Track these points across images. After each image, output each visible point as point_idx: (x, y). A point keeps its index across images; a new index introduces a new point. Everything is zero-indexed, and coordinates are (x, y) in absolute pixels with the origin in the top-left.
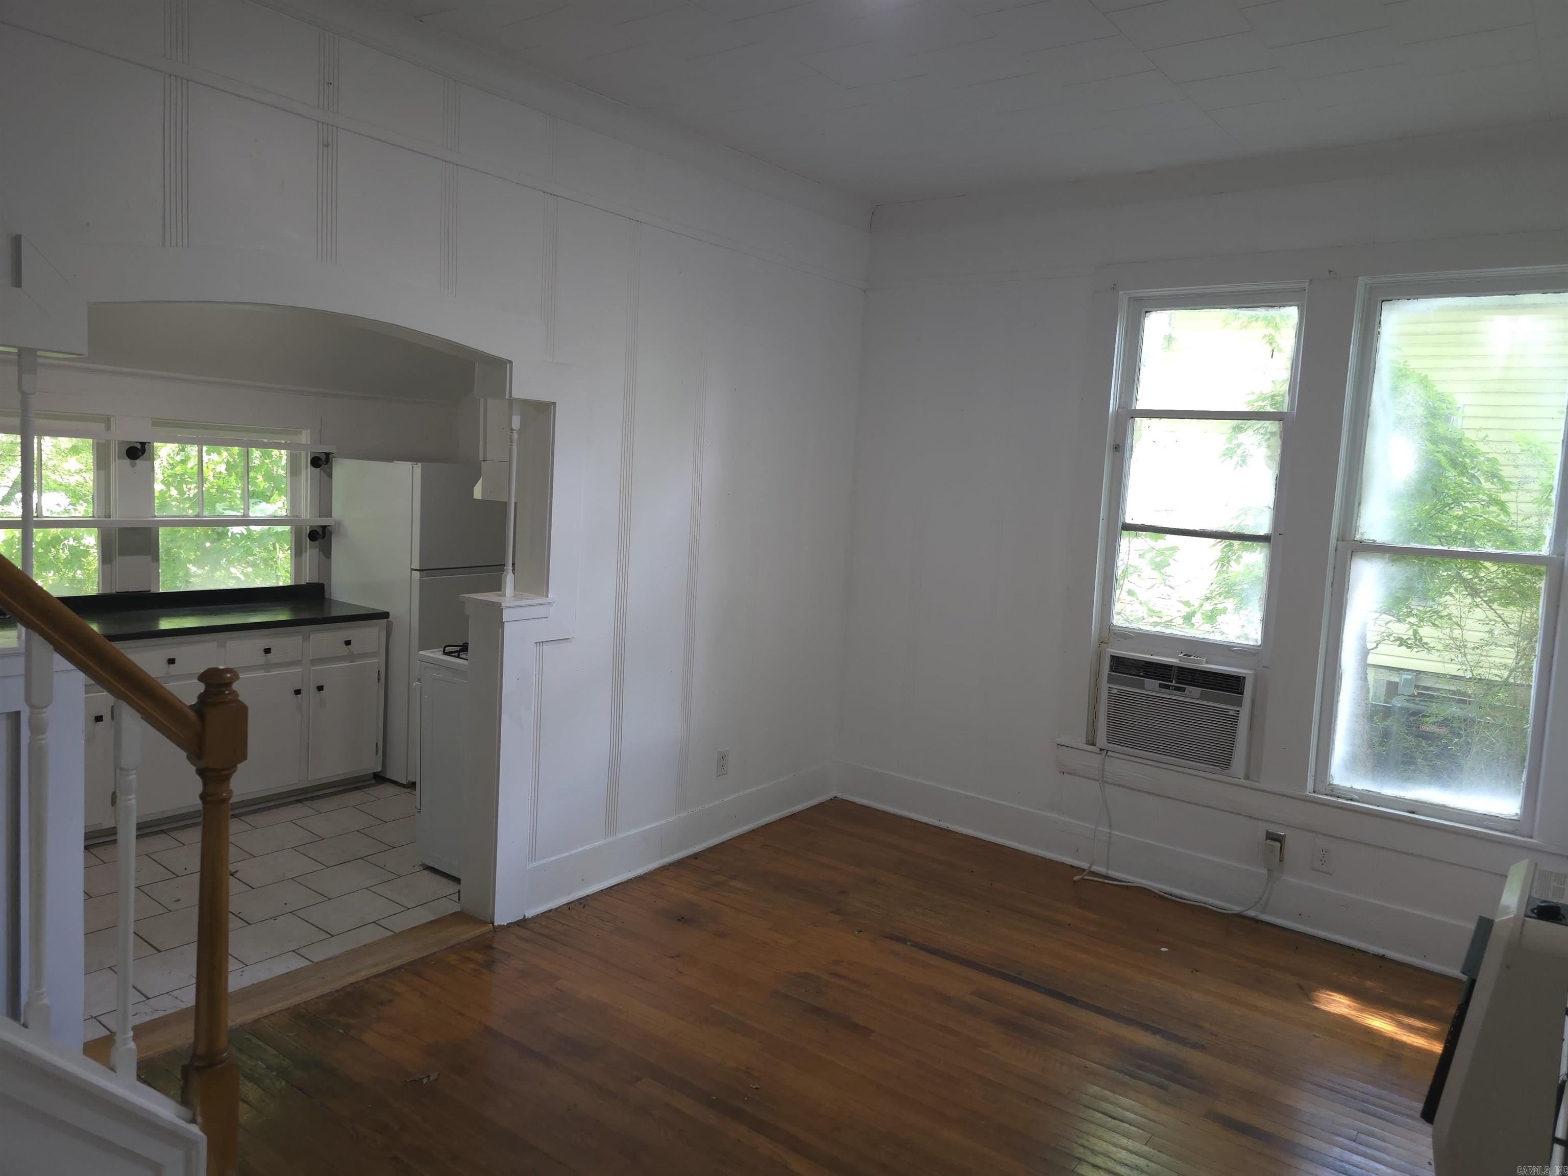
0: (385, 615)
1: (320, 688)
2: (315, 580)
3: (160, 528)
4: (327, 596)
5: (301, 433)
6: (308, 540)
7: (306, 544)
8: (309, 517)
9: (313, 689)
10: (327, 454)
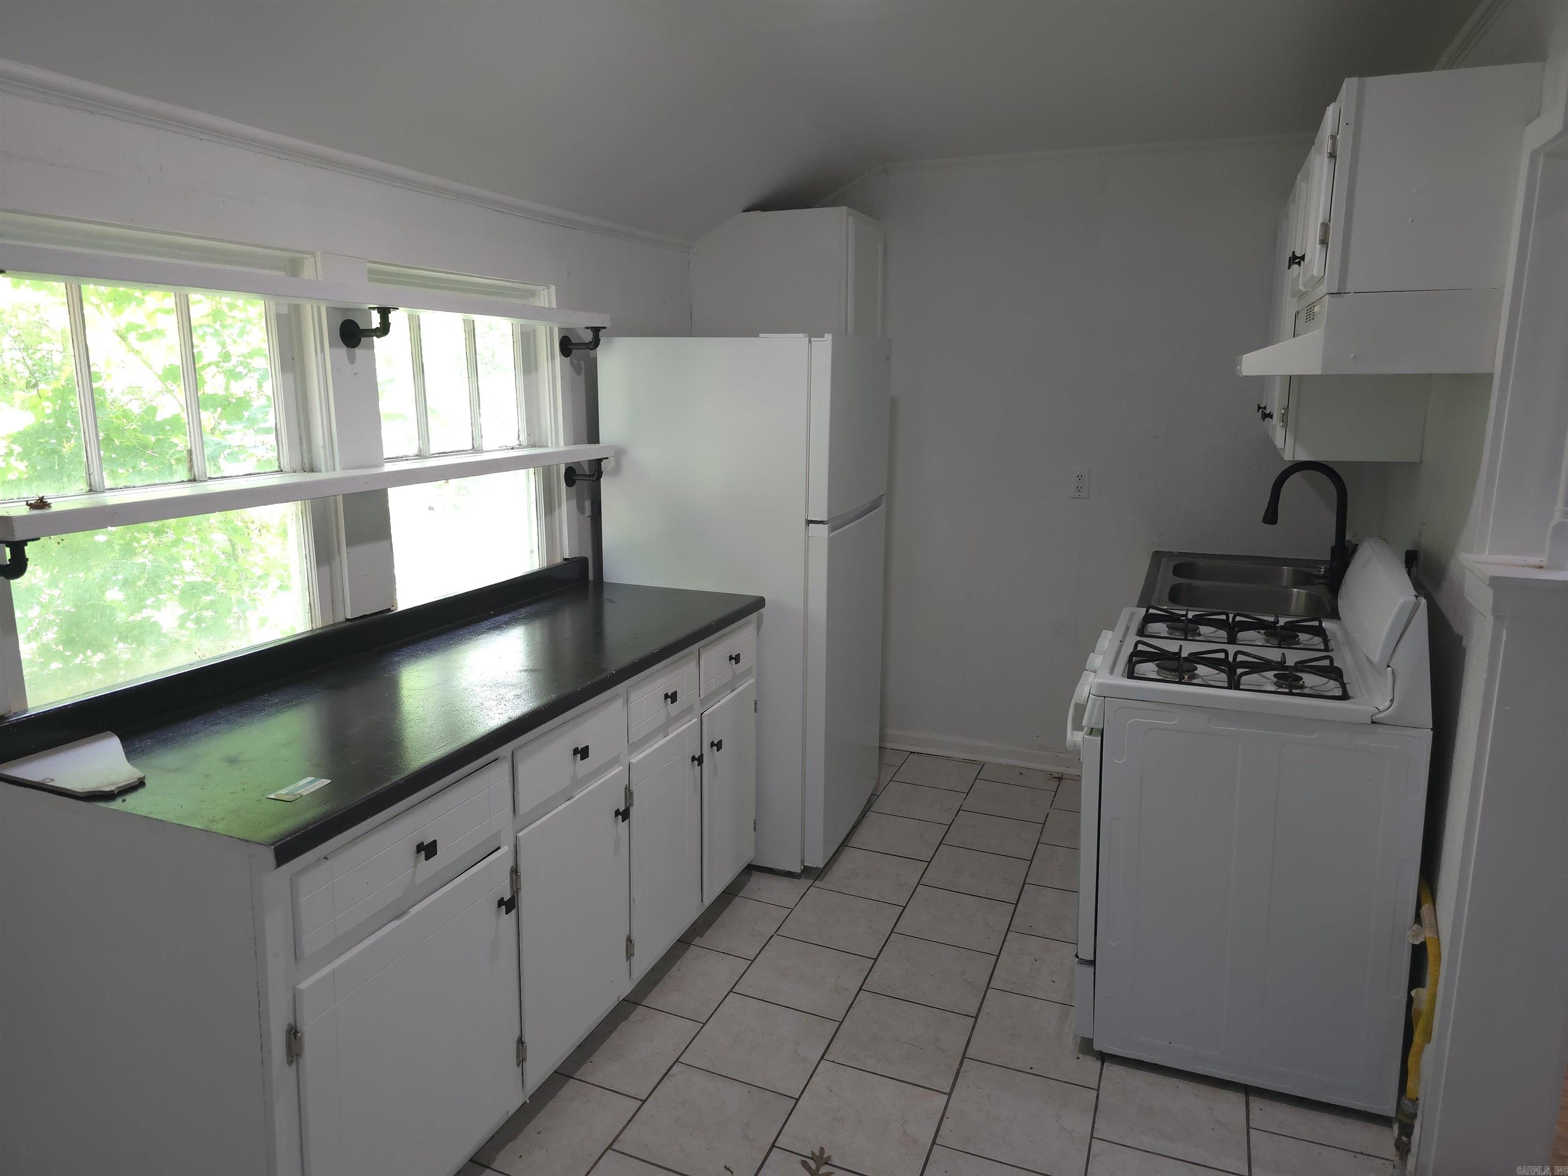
0: (759, 603)
1: (718, 746)
4: (592, 577)
5: (536, 293)
6: (564, 486)
7: (560, 493)
10: (596, 330)
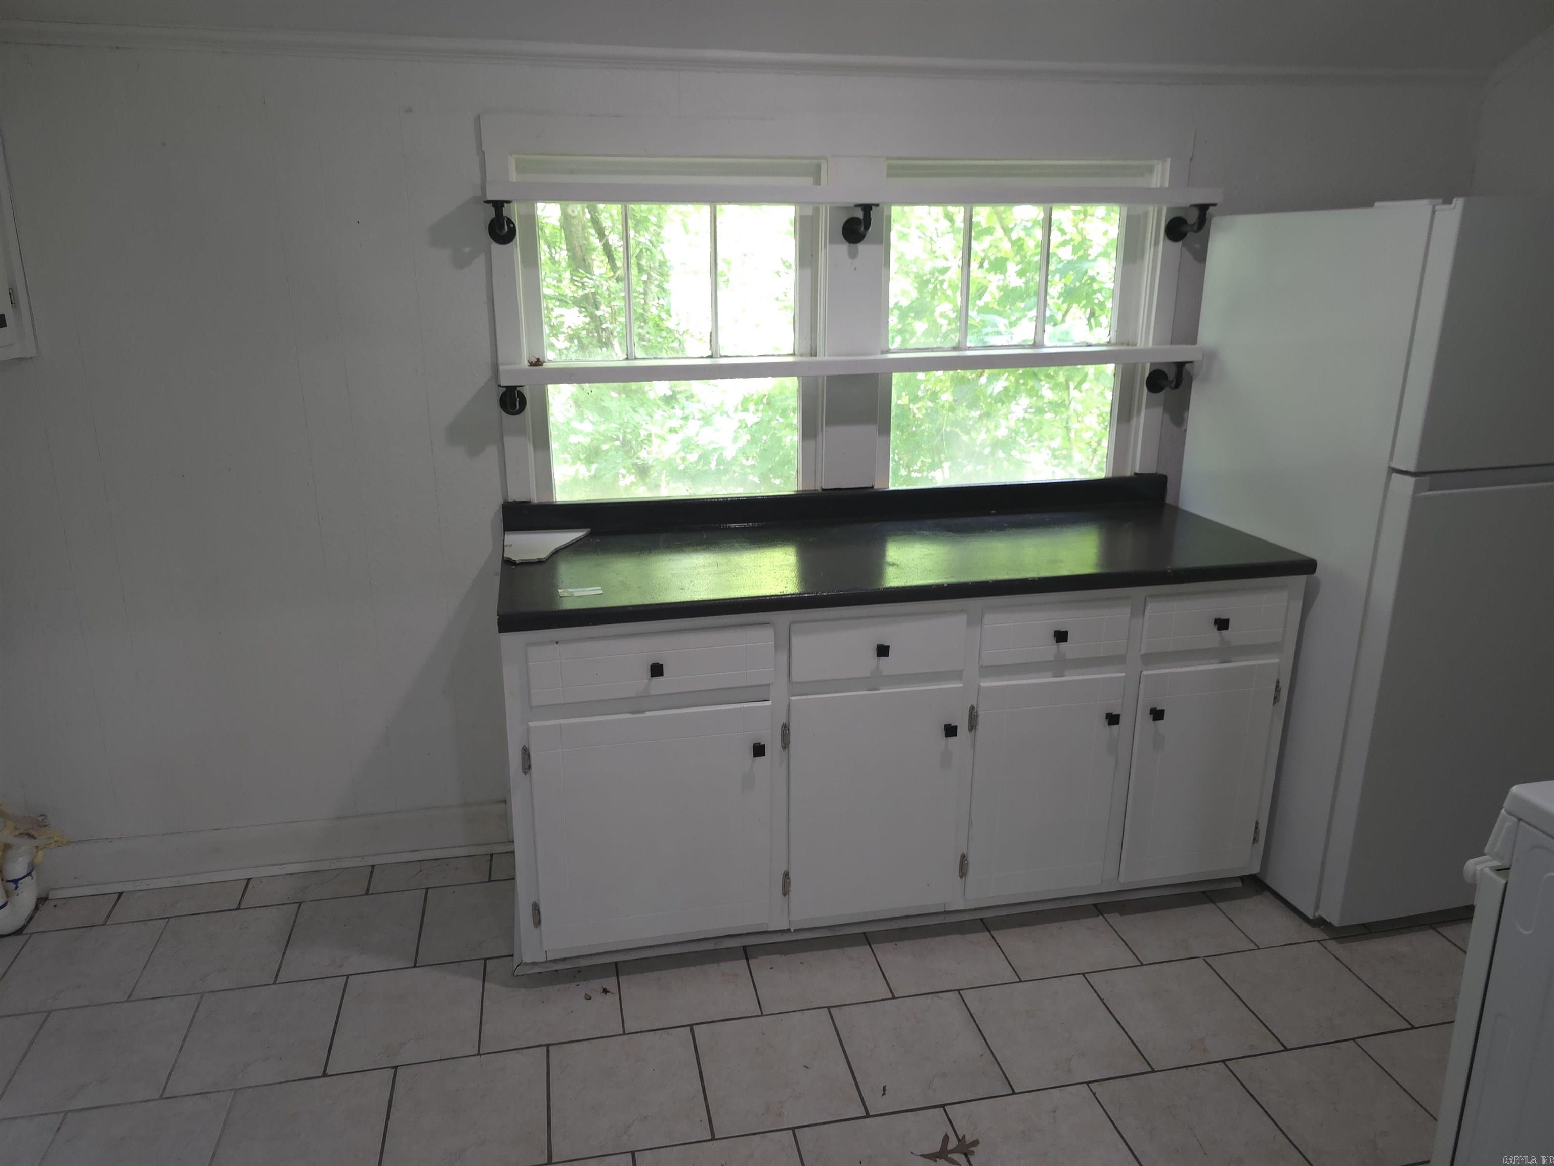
0: (1307, 566)
1: (1158, 714)
2: (1151, 469)
3: (893, 374)
4: (1169, 500)
5: (1151, 170)
6: (1145, 389)
7: (1140, 401)
8: (1150, 344)
9: (1144, 717)
10: (1203, 209)
